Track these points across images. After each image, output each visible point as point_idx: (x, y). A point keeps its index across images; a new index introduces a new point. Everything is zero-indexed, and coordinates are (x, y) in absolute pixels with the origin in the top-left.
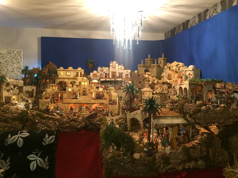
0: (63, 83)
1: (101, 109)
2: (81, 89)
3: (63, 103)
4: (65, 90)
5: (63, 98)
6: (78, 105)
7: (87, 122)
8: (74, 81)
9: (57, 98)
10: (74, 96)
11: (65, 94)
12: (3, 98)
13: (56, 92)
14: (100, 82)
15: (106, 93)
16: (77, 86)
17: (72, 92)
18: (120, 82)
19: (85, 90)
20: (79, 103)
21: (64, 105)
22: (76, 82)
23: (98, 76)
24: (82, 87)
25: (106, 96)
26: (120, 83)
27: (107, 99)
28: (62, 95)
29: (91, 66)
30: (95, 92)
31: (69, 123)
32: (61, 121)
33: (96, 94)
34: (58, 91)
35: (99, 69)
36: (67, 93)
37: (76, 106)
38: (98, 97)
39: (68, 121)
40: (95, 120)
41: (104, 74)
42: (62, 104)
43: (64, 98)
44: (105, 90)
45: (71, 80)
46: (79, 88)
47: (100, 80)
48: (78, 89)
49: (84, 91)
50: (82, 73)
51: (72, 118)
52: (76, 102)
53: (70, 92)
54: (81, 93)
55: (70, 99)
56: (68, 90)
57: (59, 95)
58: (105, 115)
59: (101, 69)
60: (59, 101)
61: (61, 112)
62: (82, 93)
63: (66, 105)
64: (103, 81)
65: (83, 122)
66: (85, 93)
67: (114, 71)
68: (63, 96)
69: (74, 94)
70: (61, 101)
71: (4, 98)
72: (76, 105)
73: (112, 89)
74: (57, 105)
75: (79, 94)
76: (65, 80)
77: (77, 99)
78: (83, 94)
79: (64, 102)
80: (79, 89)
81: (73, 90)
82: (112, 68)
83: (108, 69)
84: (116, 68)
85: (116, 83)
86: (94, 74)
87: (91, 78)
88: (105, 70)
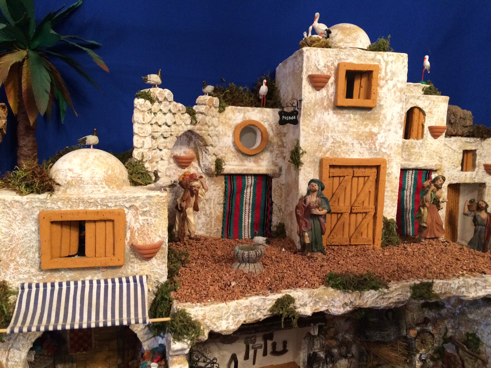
23: (144, 253)
35: (157, 117)
47: (188, 325)
59: (184, 123)
82: (326, 109)
83: (262, 123)
84: (375, 111)
85: (390, 315)
86: (60, 205)
87: (14, 285)
88: (228, 141)
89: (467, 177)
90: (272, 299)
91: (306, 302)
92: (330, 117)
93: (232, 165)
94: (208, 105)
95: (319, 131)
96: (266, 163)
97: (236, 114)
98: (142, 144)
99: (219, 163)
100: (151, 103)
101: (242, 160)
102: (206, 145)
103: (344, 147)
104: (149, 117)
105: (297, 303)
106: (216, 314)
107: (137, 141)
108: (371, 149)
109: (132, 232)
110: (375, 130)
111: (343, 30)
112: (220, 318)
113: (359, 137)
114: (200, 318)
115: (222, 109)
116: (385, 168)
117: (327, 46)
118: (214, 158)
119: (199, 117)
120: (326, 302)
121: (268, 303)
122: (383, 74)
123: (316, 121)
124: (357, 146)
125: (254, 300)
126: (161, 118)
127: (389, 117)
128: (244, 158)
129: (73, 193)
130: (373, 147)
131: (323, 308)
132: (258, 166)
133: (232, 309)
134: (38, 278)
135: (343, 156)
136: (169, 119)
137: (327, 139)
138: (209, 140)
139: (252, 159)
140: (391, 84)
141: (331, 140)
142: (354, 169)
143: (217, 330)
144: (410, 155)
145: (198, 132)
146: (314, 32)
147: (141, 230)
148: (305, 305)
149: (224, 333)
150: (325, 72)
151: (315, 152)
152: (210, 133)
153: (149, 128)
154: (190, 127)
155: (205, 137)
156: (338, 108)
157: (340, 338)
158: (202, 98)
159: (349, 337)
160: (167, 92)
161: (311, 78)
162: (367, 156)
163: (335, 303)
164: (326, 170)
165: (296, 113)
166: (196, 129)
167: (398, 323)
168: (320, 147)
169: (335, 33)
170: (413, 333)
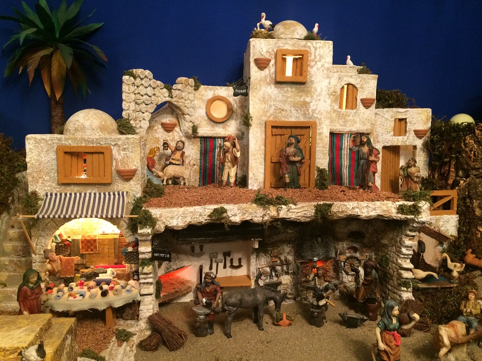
23: (127, 176)
41: (193, 151)
59: (163, 96)
82: (269, 84)
83: (228, 98)
84: (308, 85)
85: (319, 239)
86: (70, 143)
87: (41, 193)
88: (202, 112)
89: (398, 141)
90: (210, 208)
91: (236, 213)
92: (272, 91)
93: (205, 130)
94: (184, 84)
95: (264, 100)
96: (231, 129)
97: (208, 92)
98: (128, 107)
99: (195, 129)
100: (134, 79)
101: (213, 126)
102: (184, 114)
103: (283, 113)
104: (133, 88)
105: (229, 214)
106: (169, 215)
107: (125, 105)
108: (305, 114)
109: (116, 162)
110: (308, 100)
111: (285, 25)
112: (172, 218)
113: (296, 105)
114: (158, 216)
115: (196, 88)
116: (315, 128)
117: (270, 37)
118: (191, 124)
119: (176, 92)
120: (251, 213)
121: (207, 211)
122: (313, 57)
123: (261, 93)
124: (294, 112)
125: (198, 209)
126: (142, 90)
127: (319, 90)
128: (215, 124)
129: (79, 135)
130: (307, 112)
131: (248, 217)
132: (226, 131)
133: (181, 212)
134: (57, 190)
135: (283, 119)
136: (149, 91)
137: (271, 106)
138: (186, 110)
139: (221, 125)
140: (319, 64)
141: (273, 108)
142: (292, 130)
143: (169, 225)
144: (346, 121)
145: (176, 103)
146: (262, 26)
147: (122, 161)
148: (235, 215)
149: (175, 228)
150: (267, 56)
151: (261, 116)
152: (186, 105)
153: (133, 96)
154: (168, 99)
155: (182, 108)
156: (278, 83)
157: (283, 258)
158: (179, 79)
159: (290, 258)
160: (147, 72)
161: (256, 61)
162: (302, 119)
163: (257, 214)
164: (269, 129)
165: (247, 88)
166: (174, 100)
167: (326, 246)
168: (265, 112)
169: (279, 28)
170: (343, 258)
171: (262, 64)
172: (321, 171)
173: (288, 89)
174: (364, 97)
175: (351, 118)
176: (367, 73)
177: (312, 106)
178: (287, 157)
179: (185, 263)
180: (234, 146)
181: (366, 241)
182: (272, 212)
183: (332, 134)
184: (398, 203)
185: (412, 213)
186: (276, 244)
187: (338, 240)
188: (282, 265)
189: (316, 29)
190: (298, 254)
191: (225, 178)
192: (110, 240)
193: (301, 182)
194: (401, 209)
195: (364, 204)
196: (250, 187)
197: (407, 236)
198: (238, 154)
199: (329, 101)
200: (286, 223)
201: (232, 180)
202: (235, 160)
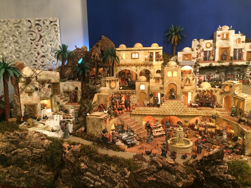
0: (126, 74)
1: (213, 130)
2: (166, 85)
3: (131, 115)
4: (132, 86)
5: (131, 103)
6: (160, 119)
7: (200, 173)
8: (147, 69)
9: (119, 104)
10: (152, 99)
11: (134, 96)
12: (21, 108)
13: (118, 93)
14: (198, 70)
15: (218, 92)
16: (157, 79)
17: (147, 92)
18: (238, 68)
19: (175, 88)
20: (163, 116)
21: (133, 118)
22: (151, 70)
23: (194, 58)
24: (167, 82)
25: (219, 99)
26: (238, 70)
27: (221, 107)
28: (128, 97)
29: (175, 40)
30: (195, 91)
31: (155, 174)
32: (137, 168)
33: (198, 97)
34: (120, 89)
35: (195, 43)
36: (138, 94)
37: (157, 121)
38: (202, 103)
39: (153, 168)
40: (219, 170)
41: (202, 54)
42: (129, 116)
43: (131, 105)
44: (216, 87)
45: (142, 67)
46: (160, 84)
47: (199, 65)
48: (159, 86)
49: (172, 91)
50: (159, 53)
51: (162, 161)
52: (158, 114)
53: (143, 92)
54: (165, 93)
55: (145, 106)
56: (139, 88)
57: (123, 99)
58: (233, 149)
59: (198, 43)
60: (123, 111)
61: (131, 138)
62: (168, 93)
63: (137, 119)
64: (206, 67)
65: (189, 174)
66: (173, 94)
67: (226, 46)
68: (130, 100)
69: (151, 95)
70: (127, 111)
71: (23, 107)
72: (157, 118)
73: (237, 84)
74: (121, 121)
75: (162, 95)
76: (131, 68)
77: (158, 106)
78: (169, 95)
79: (134, 112)
80: (162, 86)
81: (149, 88)
82: (220, 40)
83: (211, 42)
84: (229, 39)
85: (230, 71)
86: (185, 53)
87: (180, 62)
88: (205, 46)
90: (209, 64)
91: (214, 64)
92: (221, 41)
93: (205, 50)
94: (201, 40)
95: (219, 43)
96: (211, 49)
97: (206, 41)
98: (193, 46)
99: (203, 49)
100: (194, 41)
103: (223, 45)
106: (202, 65)
109: (192, 56)
110: (229, 42)
113: (226, 44)
115: (204, 41)
116: (230, 48)
117: (221, 30)
119: (200, 42)
122: (230, 34)
127: (231, 40)
128: (207, 48)
131: (216, 65)
133: (204, 64)
134: (183, 61)
135: (223, 47)
138: (202, 46)
139: (209, 48)
140: (232, 35)
141: (221, 44)
149: (203, 67)
150: (220, 34)
154: (199, 44)
156: (222, 39)
157: (222, 75)
158: (200, 39)
159: (224, 75)
160: (196, 39)
161: (218, 35)
162: (227, 46)
163: (218, 64)
164: (220, 49)
165: (216, 41)
166: (200, 44)
167: (232, 72)
168: (219, 45)
169: (223, 27)
170: (235, 75)
171: (219, 36)
172: (231, 57)
173: (225, 40)
174: (242, 41)
175: (239, 45)
176: (243, 35)
177: (230, 44)
178: (224, 54)
179: (202, 76)
180: (213, 52)
181: (241, 71)
182: (221, 64)
183: (234, 49)
184: (246, 62)
185: (248, 63)
186: (220, 72)
187: (235, 71)
188: (222, 76)
189: (231, 27)
190: (226, 74)
191: (210, 59)
192: (188, 71)
193: (227, 59)
194: (247, 63)
195: (239, 62)
196: (215, 61)
197: (248, 68)
198: (214, 54)
199: (233, 42)
200: (223, 66)
201: (212, 59)
202: (213, 55)
